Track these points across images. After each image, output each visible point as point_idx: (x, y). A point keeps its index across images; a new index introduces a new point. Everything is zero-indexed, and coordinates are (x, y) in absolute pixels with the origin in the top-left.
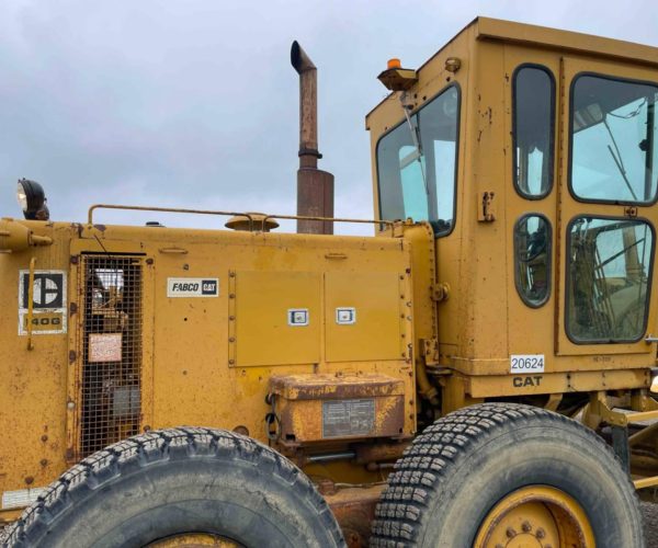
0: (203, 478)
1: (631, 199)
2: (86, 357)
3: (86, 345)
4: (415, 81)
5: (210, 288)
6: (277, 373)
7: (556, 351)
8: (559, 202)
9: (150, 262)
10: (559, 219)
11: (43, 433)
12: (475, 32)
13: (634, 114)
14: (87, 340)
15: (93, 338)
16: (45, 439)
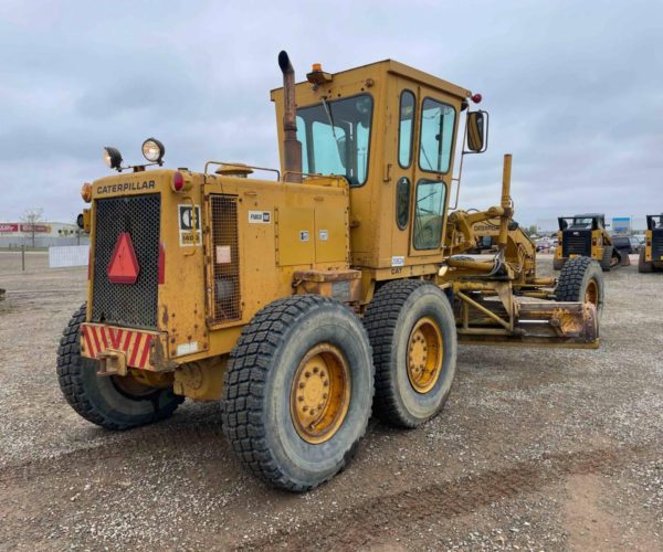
0: (330, 314)
1: (429, 168)
2: (215, 260)
3: (215, 253)
4: (330, 81)
5: (266, 217)
6: (296, 269)
7: (409, 254)
8: (414, 170)
9: (241, 200)
10: (414, 180)
11: (194, 308)
12: (386, 68)
13: (433, 117)
14: (215, 249)
15: (218, 248)
16: (196, 312)
